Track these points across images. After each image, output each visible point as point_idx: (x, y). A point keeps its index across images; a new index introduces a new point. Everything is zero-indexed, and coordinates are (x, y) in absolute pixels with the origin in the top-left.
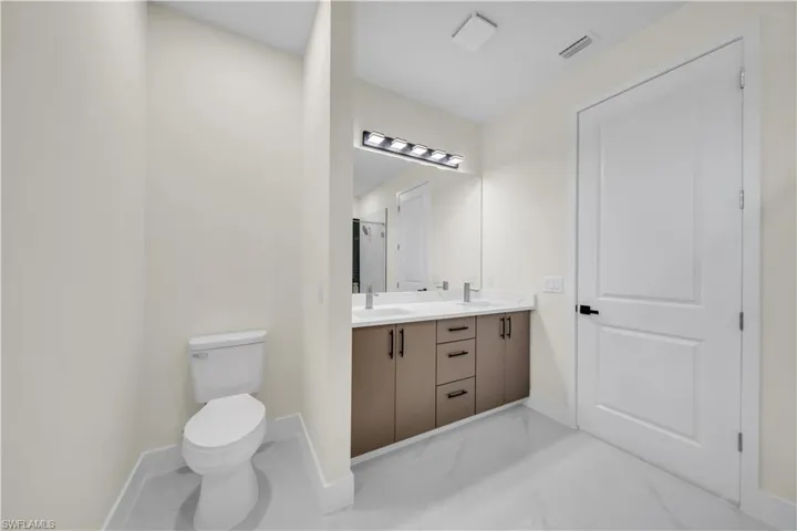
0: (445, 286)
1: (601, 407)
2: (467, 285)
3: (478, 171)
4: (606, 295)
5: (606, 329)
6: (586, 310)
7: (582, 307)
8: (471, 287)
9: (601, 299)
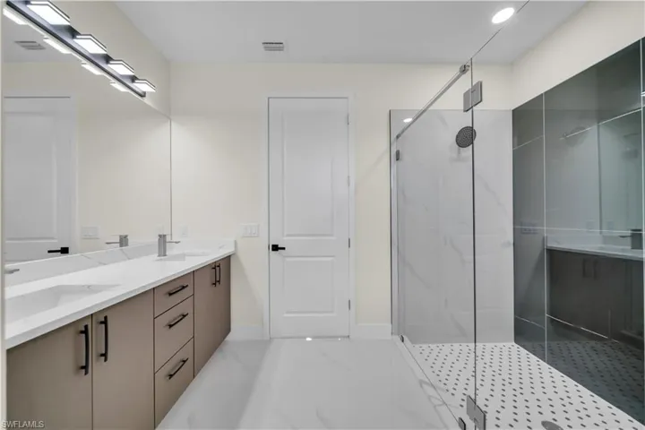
0: (123, 241)
1: (286, 315)
2: (162, 238)
3: (167, 111)
4: (288, 235)
5: (288, 259)
6: (275, 248)
7: (273, 246)
8: (168, 239)
9: (285, 238)
